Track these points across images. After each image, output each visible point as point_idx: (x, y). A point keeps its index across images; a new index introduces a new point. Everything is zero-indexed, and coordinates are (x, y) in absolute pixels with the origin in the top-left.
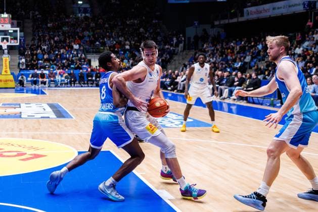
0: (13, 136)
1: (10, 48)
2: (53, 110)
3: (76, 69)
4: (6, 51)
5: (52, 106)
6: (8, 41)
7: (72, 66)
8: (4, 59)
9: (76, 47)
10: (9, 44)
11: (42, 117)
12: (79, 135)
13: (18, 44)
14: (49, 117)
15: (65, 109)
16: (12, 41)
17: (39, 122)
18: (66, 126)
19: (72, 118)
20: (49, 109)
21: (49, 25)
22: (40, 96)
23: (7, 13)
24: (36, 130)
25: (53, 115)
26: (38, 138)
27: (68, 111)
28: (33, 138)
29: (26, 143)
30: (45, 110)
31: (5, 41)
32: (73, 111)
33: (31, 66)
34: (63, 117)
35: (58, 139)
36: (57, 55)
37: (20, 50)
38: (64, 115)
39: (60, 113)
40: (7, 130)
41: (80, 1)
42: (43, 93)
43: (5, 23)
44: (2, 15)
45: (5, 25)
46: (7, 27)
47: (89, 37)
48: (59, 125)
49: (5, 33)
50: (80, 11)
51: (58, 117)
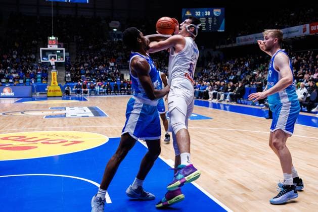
0: (58, 130)
1: (58, 65)
3: (111, 81)
4: (54, 67)
5: (91, 108)
6: (55, 59)
7: (109, 79)
8: (52, 73)
9: (112, 64)
10: (56, 61)
11: (83, 116)
12: (111, 127)
13: (64, 61)
14: (88, 116)
16: (59, 59)
17: (79, 119)
18: (101, 122)
19: (106, 116)
20: (88, 111)
21: (90, 47)
22: (83, 102)
23: (54, 36)
24: (77, 125)
26: (78, 130)
28: (74, 130)
30: (85, 111)
31: (53, 58)
32: (107, 112)
33: (75, 79)
34: (100, 116)
35: (95, 130)
36: (97, 70)
37: (66, 66)
38: (101, 114)
39: (97, 113)
40: (53, 126)
41: (115, 29)
42: (85, 100)
43: (53, 44)
44: (51, 38)
45: (53, 46)
46: (55, 47)
47: (122, 56)
48: (96, 121)
49: (53, 52)
50: (115, 37)
51: (95, 116)
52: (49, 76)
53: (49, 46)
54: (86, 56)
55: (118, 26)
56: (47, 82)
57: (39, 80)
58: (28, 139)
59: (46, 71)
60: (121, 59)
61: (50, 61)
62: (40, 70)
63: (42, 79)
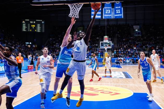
0: (108, 85)
1: (108, 49)
2: (125, 75)
3: (135, 57)
4: (106, 51)
5: (124, 73)
6: (107, 47)
7: (133, 56)
8: (105, 53)
9: (135, 48)
10: (107, 48)
11: (120, 78)
12: (134, 86)
13: (111, 48)
14: (122, 78)
15: (130, 75)
16: (109, 47)
17: (118, 79)
18: (129, 82)
19: (132, 78)
20: (123, 74)
21: (124, 40)
22: (120, 69)
23: (107, 36)
24: (117, 83)
25: (124, 77)
26: (118, 86)
27: (130, 76)
28: (116, 86)
29: (113, 88)
30: (121, 74)
31: (106, 47)
32: (133, 75)
33: (116, 56)
34: (129, 78)
35: (126, 87)
36: (127, 52)
37: (112, 50)
38: (129, 77)
39: (127, 76)
40: (106, 83)
41: (137, 29)
42: (121, 67)
43: (106, 40)
44: (105, 37)
45: (106, 41)
46: (107, 41)
47: (140, 44)
48: (127, 81)
49: (106, 43)
50: (136, 34)
51: (126, 78)
52: (104, 55)
53: (104, 41)
54: (122, 45)
55: (138, 28)
56: (103, 57)
57: (99, 56)
58: (94, 89)
59: (103, 52)
60: (140, 45)
61: (104, 48)
62: (100, 52)
63: (101, 56)
